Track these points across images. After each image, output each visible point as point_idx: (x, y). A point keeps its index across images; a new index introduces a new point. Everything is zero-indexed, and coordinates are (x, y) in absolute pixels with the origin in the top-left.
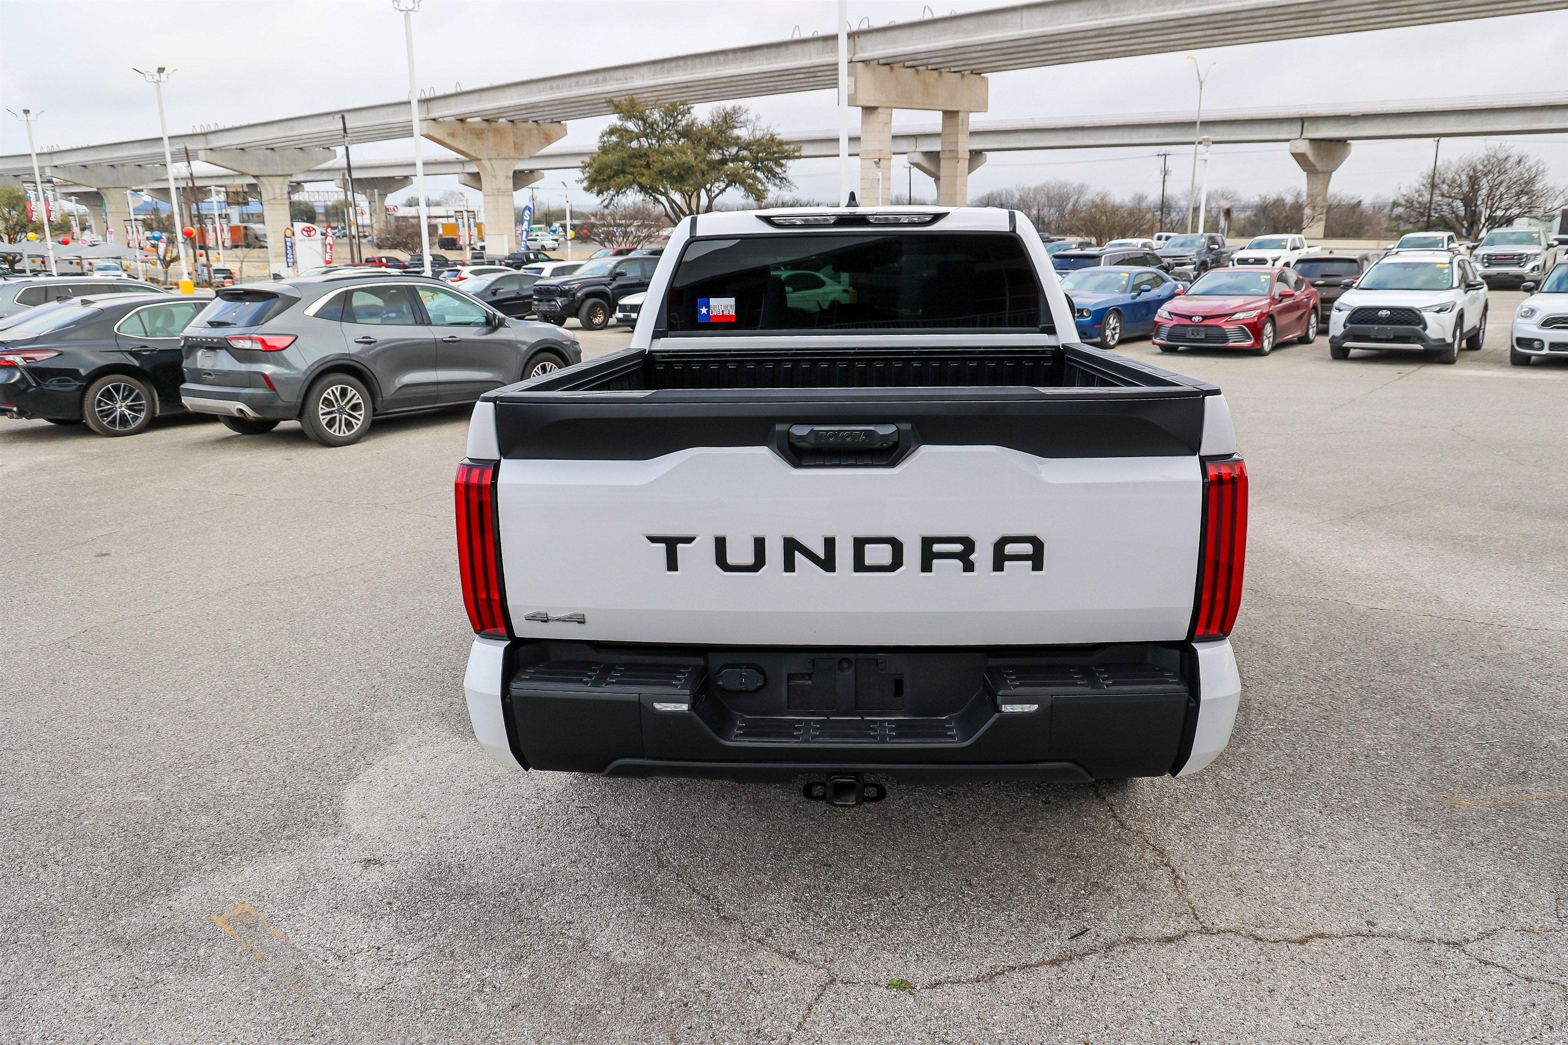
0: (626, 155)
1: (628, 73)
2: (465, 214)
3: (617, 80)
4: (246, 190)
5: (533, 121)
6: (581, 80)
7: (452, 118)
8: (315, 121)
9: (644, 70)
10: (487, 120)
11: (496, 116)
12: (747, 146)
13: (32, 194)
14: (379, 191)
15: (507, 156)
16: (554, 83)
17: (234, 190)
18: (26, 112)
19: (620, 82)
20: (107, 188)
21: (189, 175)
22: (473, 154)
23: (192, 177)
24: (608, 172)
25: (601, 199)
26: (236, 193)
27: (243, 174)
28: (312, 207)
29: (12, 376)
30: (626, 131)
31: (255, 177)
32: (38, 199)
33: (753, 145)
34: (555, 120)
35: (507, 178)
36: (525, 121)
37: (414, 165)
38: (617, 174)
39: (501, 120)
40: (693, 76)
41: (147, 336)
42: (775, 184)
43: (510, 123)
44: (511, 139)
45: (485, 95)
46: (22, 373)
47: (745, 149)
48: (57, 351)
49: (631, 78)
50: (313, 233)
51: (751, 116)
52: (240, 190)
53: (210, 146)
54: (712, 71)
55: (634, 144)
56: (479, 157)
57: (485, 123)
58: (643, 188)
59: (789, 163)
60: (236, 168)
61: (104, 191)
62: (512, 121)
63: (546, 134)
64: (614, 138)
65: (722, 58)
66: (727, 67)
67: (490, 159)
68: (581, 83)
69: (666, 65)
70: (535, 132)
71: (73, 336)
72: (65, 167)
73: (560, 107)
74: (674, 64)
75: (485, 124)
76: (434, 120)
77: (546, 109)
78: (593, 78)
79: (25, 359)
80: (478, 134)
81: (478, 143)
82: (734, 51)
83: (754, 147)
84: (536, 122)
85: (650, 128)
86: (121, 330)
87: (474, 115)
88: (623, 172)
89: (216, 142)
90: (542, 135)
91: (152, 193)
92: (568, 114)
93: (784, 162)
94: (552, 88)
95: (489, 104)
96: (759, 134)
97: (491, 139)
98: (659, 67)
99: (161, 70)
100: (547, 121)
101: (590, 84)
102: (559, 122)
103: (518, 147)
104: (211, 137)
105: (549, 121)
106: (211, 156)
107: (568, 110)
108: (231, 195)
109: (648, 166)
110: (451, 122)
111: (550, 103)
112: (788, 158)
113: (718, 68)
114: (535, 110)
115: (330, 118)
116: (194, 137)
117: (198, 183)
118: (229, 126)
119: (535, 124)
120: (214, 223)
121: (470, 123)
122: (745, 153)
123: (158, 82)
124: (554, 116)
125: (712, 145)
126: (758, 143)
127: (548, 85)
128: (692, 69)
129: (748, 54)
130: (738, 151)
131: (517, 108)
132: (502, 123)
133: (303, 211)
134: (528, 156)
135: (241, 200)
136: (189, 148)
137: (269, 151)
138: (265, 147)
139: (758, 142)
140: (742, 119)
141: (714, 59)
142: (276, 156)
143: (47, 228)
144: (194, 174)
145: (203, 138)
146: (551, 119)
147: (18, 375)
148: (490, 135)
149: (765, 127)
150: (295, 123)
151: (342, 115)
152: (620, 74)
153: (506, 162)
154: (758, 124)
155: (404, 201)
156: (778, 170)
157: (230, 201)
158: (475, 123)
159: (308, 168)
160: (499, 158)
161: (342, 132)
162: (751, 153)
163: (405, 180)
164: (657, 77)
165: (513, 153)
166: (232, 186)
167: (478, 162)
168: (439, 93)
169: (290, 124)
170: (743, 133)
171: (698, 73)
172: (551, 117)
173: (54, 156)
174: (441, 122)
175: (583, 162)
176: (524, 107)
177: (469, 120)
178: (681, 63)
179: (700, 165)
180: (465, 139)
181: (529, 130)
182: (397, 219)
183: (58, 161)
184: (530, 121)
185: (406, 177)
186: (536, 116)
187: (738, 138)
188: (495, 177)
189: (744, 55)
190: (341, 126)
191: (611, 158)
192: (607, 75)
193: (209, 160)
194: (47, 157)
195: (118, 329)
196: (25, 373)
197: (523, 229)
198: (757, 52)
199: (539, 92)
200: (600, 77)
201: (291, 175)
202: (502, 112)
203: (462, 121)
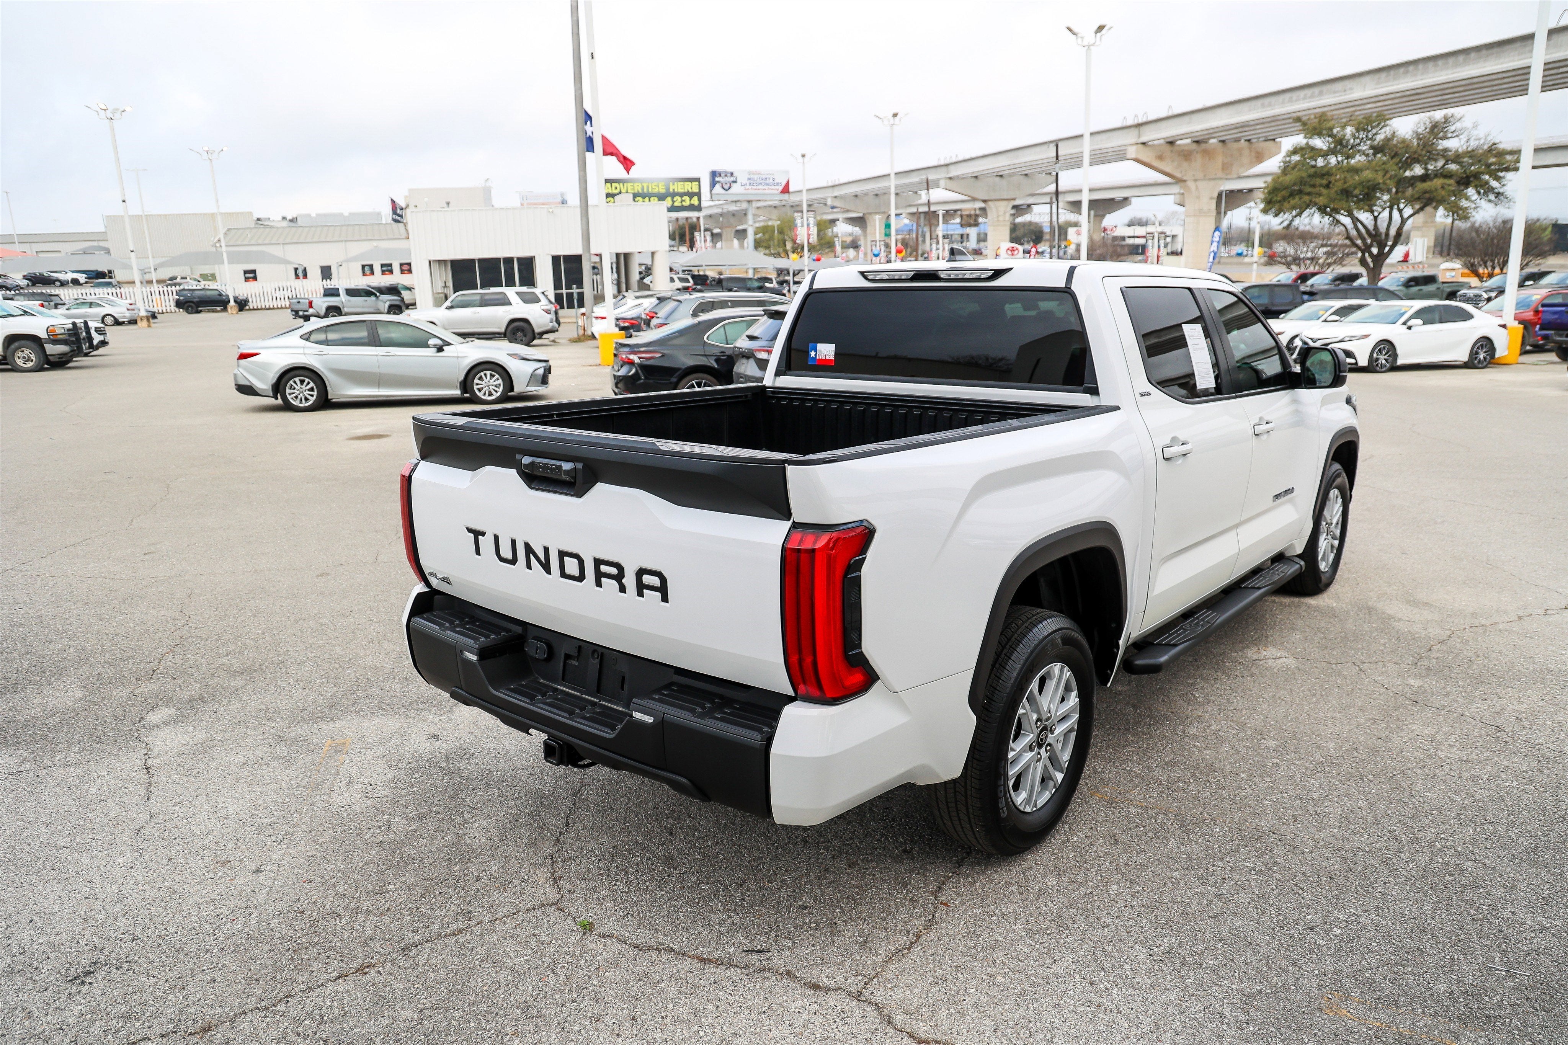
0: (1304, 175)
1: (1347, 84)
2: (1156, 235)
3: (1335, 92)
4: (978, 212)
5: (1246, 140)
6: (1294, 95)
7: (1162, 141)
8: (1038, 149)
9: (1366, 79)
10: (1197, 142)
11: (1207, 137)
12: (1457, 158)
13: (798, 221)
14: (1095, 213)
15: (1214, 177)
16: (1266, 101)
17: (967, 213)
18: (803, 156)
19: (1337, 95)
20: (870, 214)
21: (927, 202)
22: (1178, 175)
23: (929, 204)
24: (1285, 193)
25: (1281, 220)
26: (969, 216)
27: (974, 199)
28: (1041, 227)
29: (630, 371)
30: (1313, 148)
31: (984, 201)
32: (802, 225)
33: (1464, 158)
34: (1269, 138)
35: (1211, 198)
36: (1237, 140)
37: (1080, 191)
38: (1292, 195)
39: (1212, 141)
40: (1423, 82)
41: (727, 344)
42: (1490, 201)
43: (1221, 144)
44: (1219, 160)
45: (1195, 117)
46: (637, 370)
47: (1453, 162)
48: (661, 353)
49: (1351, 89)
50: (1016, 252)
51: (1467, 123)
52: (973, 213)
53: (950, 175)
54: (1447, 75)
55: (1320, 162)
56: (1185, 178)
57: (1195, 144)
58: (1322, 210)
59: (1509, 175)
60: (969, 194)
61: (868, 216)
62: (1223, 141)
63: (1258, 153)
64: (1296, 158)
65: (1461, 58)
66: (1467, 68)
67: (1195, 180)
68: (1294, 98)
69: (1392, 72)
70: (1246, 152)
71: (675, 342)
72: (842, 197)
73: (1273, 124)
74: (1402, 70)
75: (1194, 146)
76: (1144, 143)
77: (1258, 127)
78: (1308, 92)
79: (640, 358)
80: (1186, 155)
81: (1185, 164)
82: (1478, 49)
83: (1466, 159)
84: (1249, 140)
85: (1340, 145)
86: (710, 338)
87: (1184, 137)
88: (1300, 192)
89: (955, 172)
90: (1253, 154)
91: (909, 216)
92: (1283, 131)
93: (1501, 174)
94: (1263, 106)
95: (1198, 125)
96: (1473, 144)
97: (1198, 161)
98: (1383, 75)
99: (895, 115)
100: (1261, 139)
101: (1305, 98)
102: (1274, 140)
103: (1226, 167)
104: (952, 167)
105: (1263, 139)
106: (950, 184)
107: (1283, 127)
108: (965, 218)
109: (1327, 186)
110: (1160, 145)
111: (1261, 121)
112: (1507, 169)
113: (1455, 70)
114: (1247, 129)
115: (1045, 147)
116: (938, 168)
117: (933, 208)
118: (967, 157)
119: (1247, 143)
120: (938, 243)
121: (1179, 145)
122: (1453, 167)
123: (892, 125)
124: (1268, 134)
125: (1414, 160)
126: (1468, 155)
127: (1259, 102)
128: (1422, 74)
129: (1495, 50)
130: (1444, 165)
131: (1227, 128)
132: (1213, 143)
133: (1033, 230)
134: (1235, 176)
135: (972, 222)
136: (930, 178)
137: (998, 178)
138: (995, 174)
139: (1471, 154)
140: (1452, 128)
141: (1451, 60)
142: (1003, 182)
143: (806, 249)
144: (931, 201)
145: (944, 169)
146: (1266, 137)
147: (634, 371)
148: (1199, 156)
149: (1482, 135)
150: (1020, 152)
151: (1056, 143)
152: (1339, 86)
153: (1212, 183)
154: (1475, 133)
155: (1126, 221)
156: (1494, 184)
157: (963, 223)
158: (1184, 145)
159: (1030, 192)
160: (1205, 178)
161: (1054, 160)
162: (1462, 166)
163: (1125, 201)
164: (1380, 86)
165: (1220, 174)
166: (966, 210)
167: (1182, 184)
168: (1151, 118)
169: (1016, 153)
170: (1452, 144)
171: (1430, 78)
172: (1265, 134)
173: (836, 189)
174: (1150, 146)
175: (1265, 182)
176: (1233, 127)
177: (1178, 142)
178: (1411, 68)
179: (1388, 182)
180: (1173, 161)
181: (1240, 150)
182: (1115, 238)
183: (837, 192)
184: (1243, 141)
185: (1126, 199)
186: (1247, 134)
187: (1446, 150)
188: (1198, 197)
189: (1490, 51)
190: (1054, 154)
191: (1288, 179)
192: (1324, 88)
193: (948, 188)
194: (830, 190)
195: (708, 338)
196: (638, 368)
197: (1212, 250)
198: (1507, 47)
199: (1250, 110)
200: (1316, 90)
201: (1014, 199)
202: (1212, 133)
203: (1171, 143)
